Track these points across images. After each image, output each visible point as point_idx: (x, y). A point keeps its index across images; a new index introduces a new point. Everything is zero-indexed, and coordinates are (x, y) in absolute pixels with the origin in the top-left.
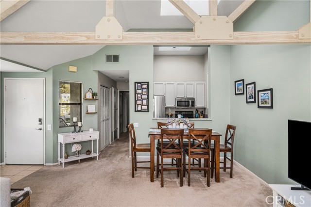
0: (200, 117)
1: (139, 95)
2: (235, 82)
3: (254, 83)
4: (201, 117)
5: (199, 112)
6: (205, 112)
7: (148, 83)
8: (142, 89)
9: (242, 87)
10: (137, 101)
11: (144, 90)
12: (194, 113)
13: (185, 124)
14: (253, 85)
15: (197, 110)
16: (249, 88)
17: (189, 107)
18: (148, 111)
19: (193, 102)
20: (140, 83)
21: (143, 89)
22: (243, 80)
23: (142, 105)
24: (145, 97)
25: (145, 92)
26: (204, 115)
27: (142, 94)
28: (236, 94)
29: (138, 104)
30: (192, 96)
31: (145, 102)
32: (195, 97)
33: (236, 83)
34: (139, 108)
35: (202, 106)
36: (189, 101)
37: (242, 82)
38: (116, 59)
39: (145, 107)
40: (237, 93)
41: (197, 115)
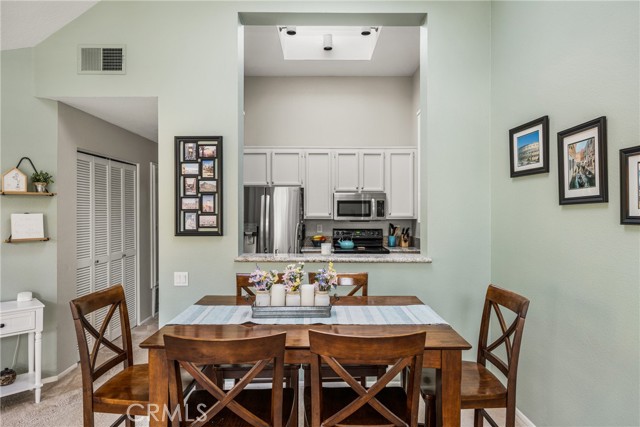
0: (400, 245)
1: (191, 181)
2: (512, 132)
3: (601, 123)
4: (403, 244)
5: (399, 232)
6: (414, 233)
7: (219, 139)
8: (200, 159)
9: (539, 145)
10: (185, 201)
11: (207, 165)
12: (386, 233)
13: (322, 289)
14: (594, 133)
15: (391, 226)
16: (571, 146)
17: (371, 218)
18: (220, 234)
19: (381, 205)
20: (194, 139)
21: (205, 159)
22: (544, 121)
23: (200, 211)
24: (211, 186)
25: (209, 170)
26: (412, 238)
27: (199, 177)
28: (514, 174)
29: (186, 211)
30: (379, 188)
31: (208, 203)
32: (387, 192)
33: (516, 136)
34: (190, 224)
35: (407, 214)
36: (369, 202)
37: (539, 128)
38: (112, 60)
39: (208, 221)
40: (517, 168)
41: (392, 239)
